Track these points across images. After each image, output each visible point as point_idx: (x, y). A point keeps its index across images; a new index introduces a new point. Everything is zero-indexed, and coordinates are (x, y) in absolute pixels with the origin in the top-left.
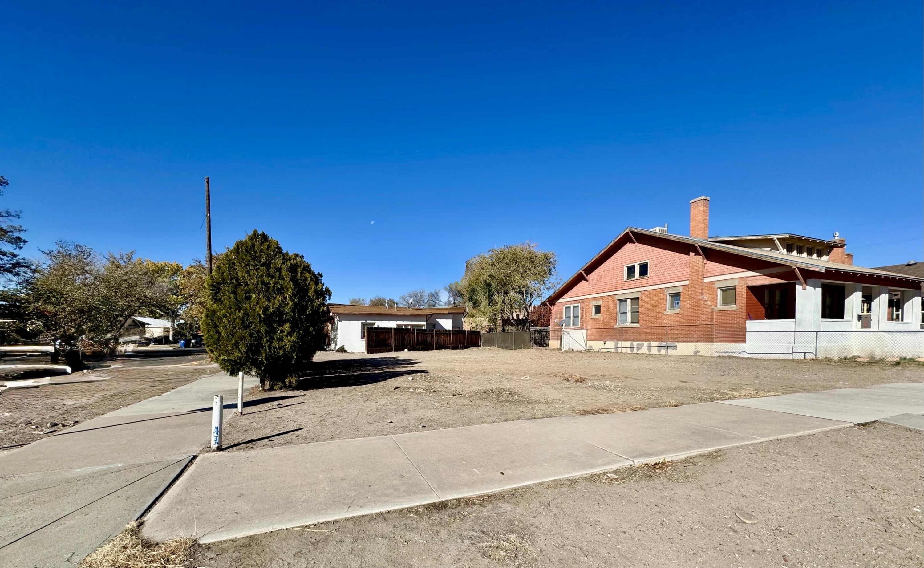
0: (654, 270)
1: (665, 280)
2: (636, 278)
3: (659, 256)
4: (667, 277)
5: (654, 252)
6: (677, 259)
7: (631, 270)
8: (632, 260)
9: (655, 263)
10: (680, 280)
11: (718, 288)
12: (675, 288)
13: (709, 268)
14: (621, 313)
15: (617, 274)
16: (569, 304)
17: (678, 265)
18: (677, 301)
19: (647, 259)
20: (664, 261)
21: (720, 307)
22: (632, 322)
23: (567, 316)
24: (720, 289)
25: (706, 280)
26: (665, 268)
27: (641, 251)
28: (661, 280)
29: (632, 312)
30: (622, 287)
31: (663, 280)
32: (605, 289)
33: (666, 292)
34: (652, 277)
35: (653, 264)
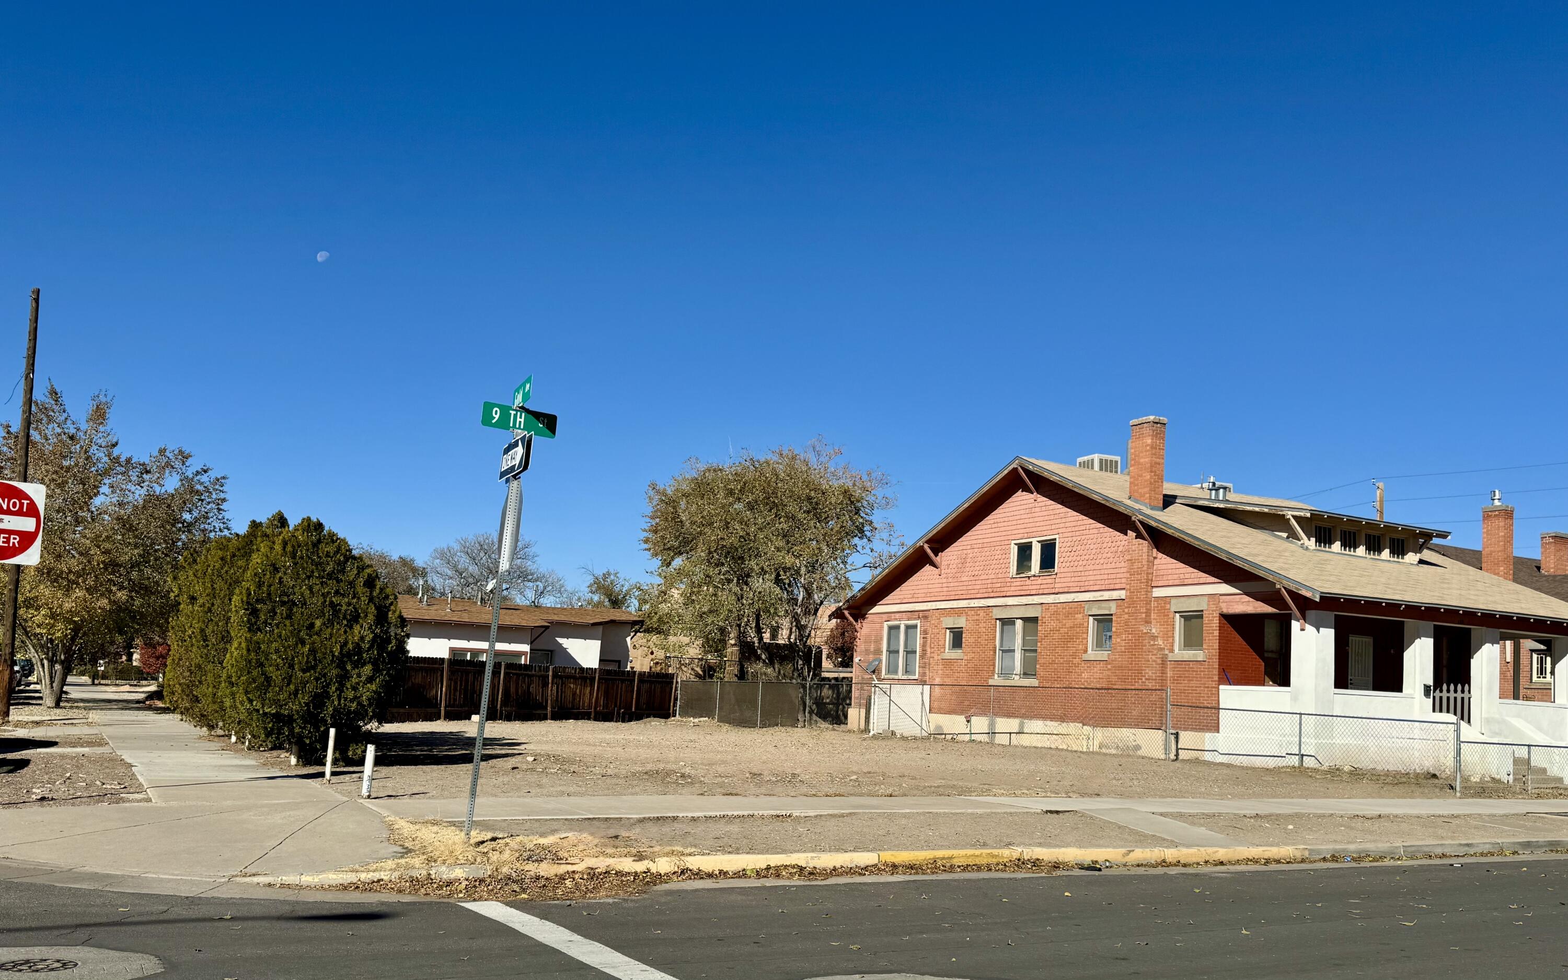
0: (1066, 559)
1: (1086, 583)
2: (1032, 573)
3: (1076, 529)
4: (1089, 578)
5: (1068, 520)
6: (1107, 540)
7: (1024, 551)
8: (1027, 530)
9: (1068, 544)
10: (1112, 587)
11: (1176, 612)
12: (1104, 604)
13: (1160, 567)
14: (1004, 651)
15: (996, 557)
16: (896, 619)
17: (1109, 555)
18: (1109, 634)
19: (1055, 532)
20: (1086, 541)
21: (1179, 653)
22: (1025, 674)
23: (892, 649)
24: (1178, 615)
25: (1157, 593)
26: (1087, 557)
27: (1045, 513)
28: (1079, 584)
29: (1024, 650)
30: (1006, 589)
31: (1082, 584)
32: (973, 592)
33: (1089, 610)
34: (1062, 575)
35: (1064, 544)
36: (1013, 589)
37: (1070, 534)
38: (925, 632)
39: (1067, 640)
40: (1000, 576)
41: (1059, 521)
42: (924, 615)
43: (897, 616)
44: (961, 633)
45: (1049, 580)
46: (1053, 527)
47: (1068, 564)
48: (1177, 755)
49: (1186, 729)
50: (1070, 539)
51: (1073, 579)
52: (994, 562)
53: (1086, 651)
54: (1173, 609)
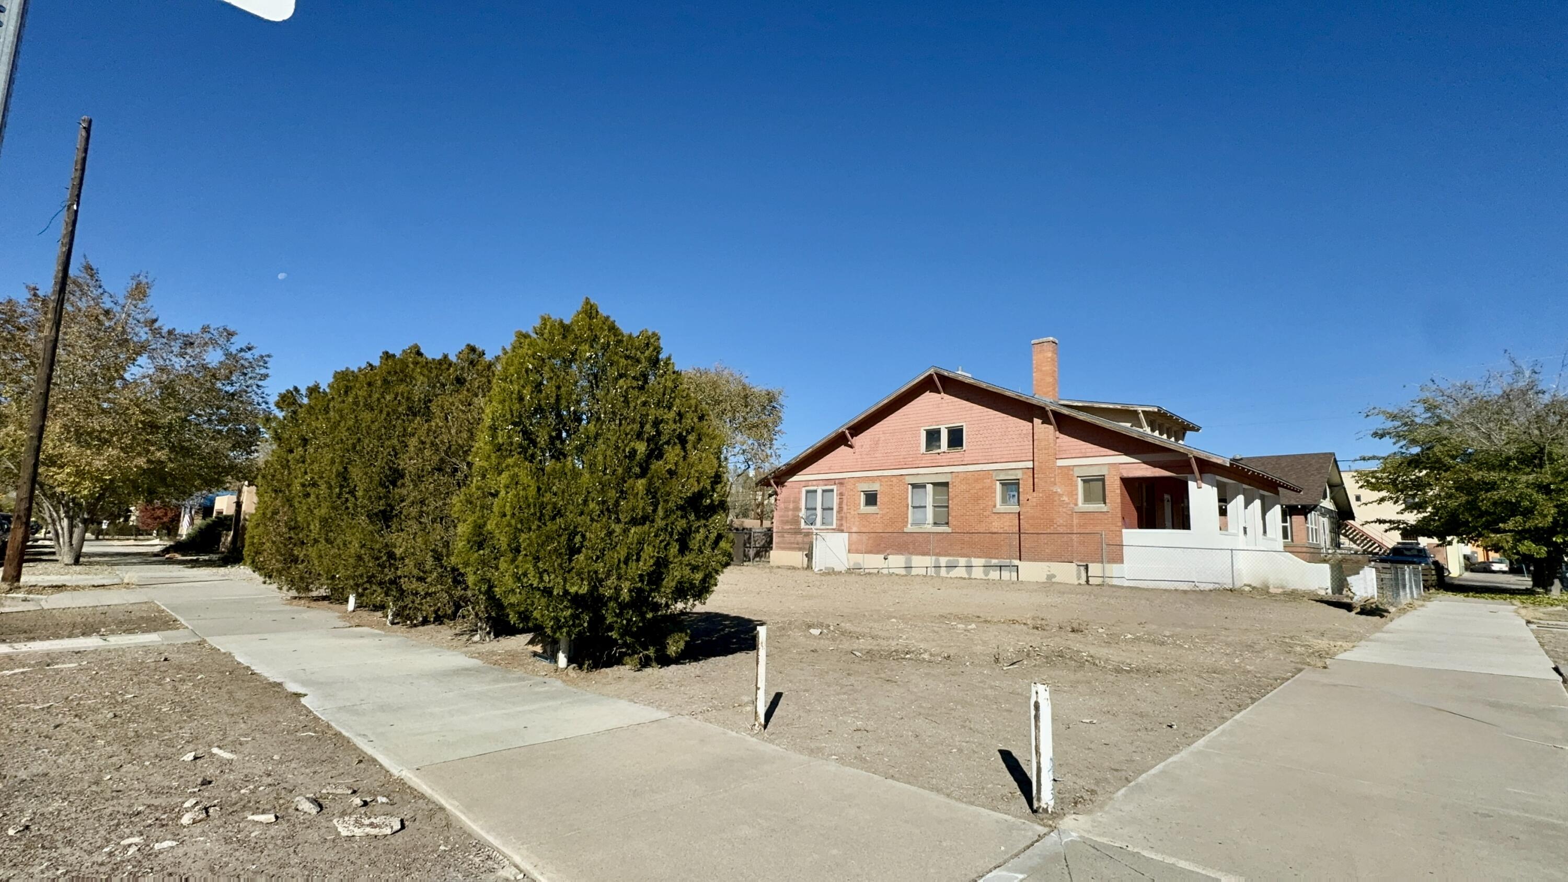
0: (973, 440)
1: (993, 458)
2: (941, 450)
3: (982, 418)
4: (996, 453)
5: (973, 412)
7: (933, 437)
8: (935, 421)
9: (976, 430)
10: (1018, 459)
11: (1078, 477)
13: (1062, 444)
14: (914, 507)
15: (907, 440)
16: (814, 486)
17: (1014, 436)
18: (1017, 494)
19: (962, 420)
20: (990, 427)
21: (1082, 506)
22: (935, 524)
23: (808, 507)
25: (1060, 463)
26: (993, 438)
27: (950, 408)
28: (985, 458)
29: (935, 506)
30: (918, 462)
32: (886, 465)
33: (996, 476)
34: (971, 451)
35: (971, 429)
36: (923, 462)
37: (974, 422)
38: (841, 494)
39: (976, 499)
40: (911, 453)
41: (965, 413)
42: (841, 482)
43: (814, 483)
44: (876, 494)
45: (958, 455)
46: (960, 417)
47: (972, 444)
48: (1087, 581)
49: (1093, 562)
50: (974, 426)
51: (978, 454)
52: (904, 443)
53: (995, 506)
54: (1075, 475)
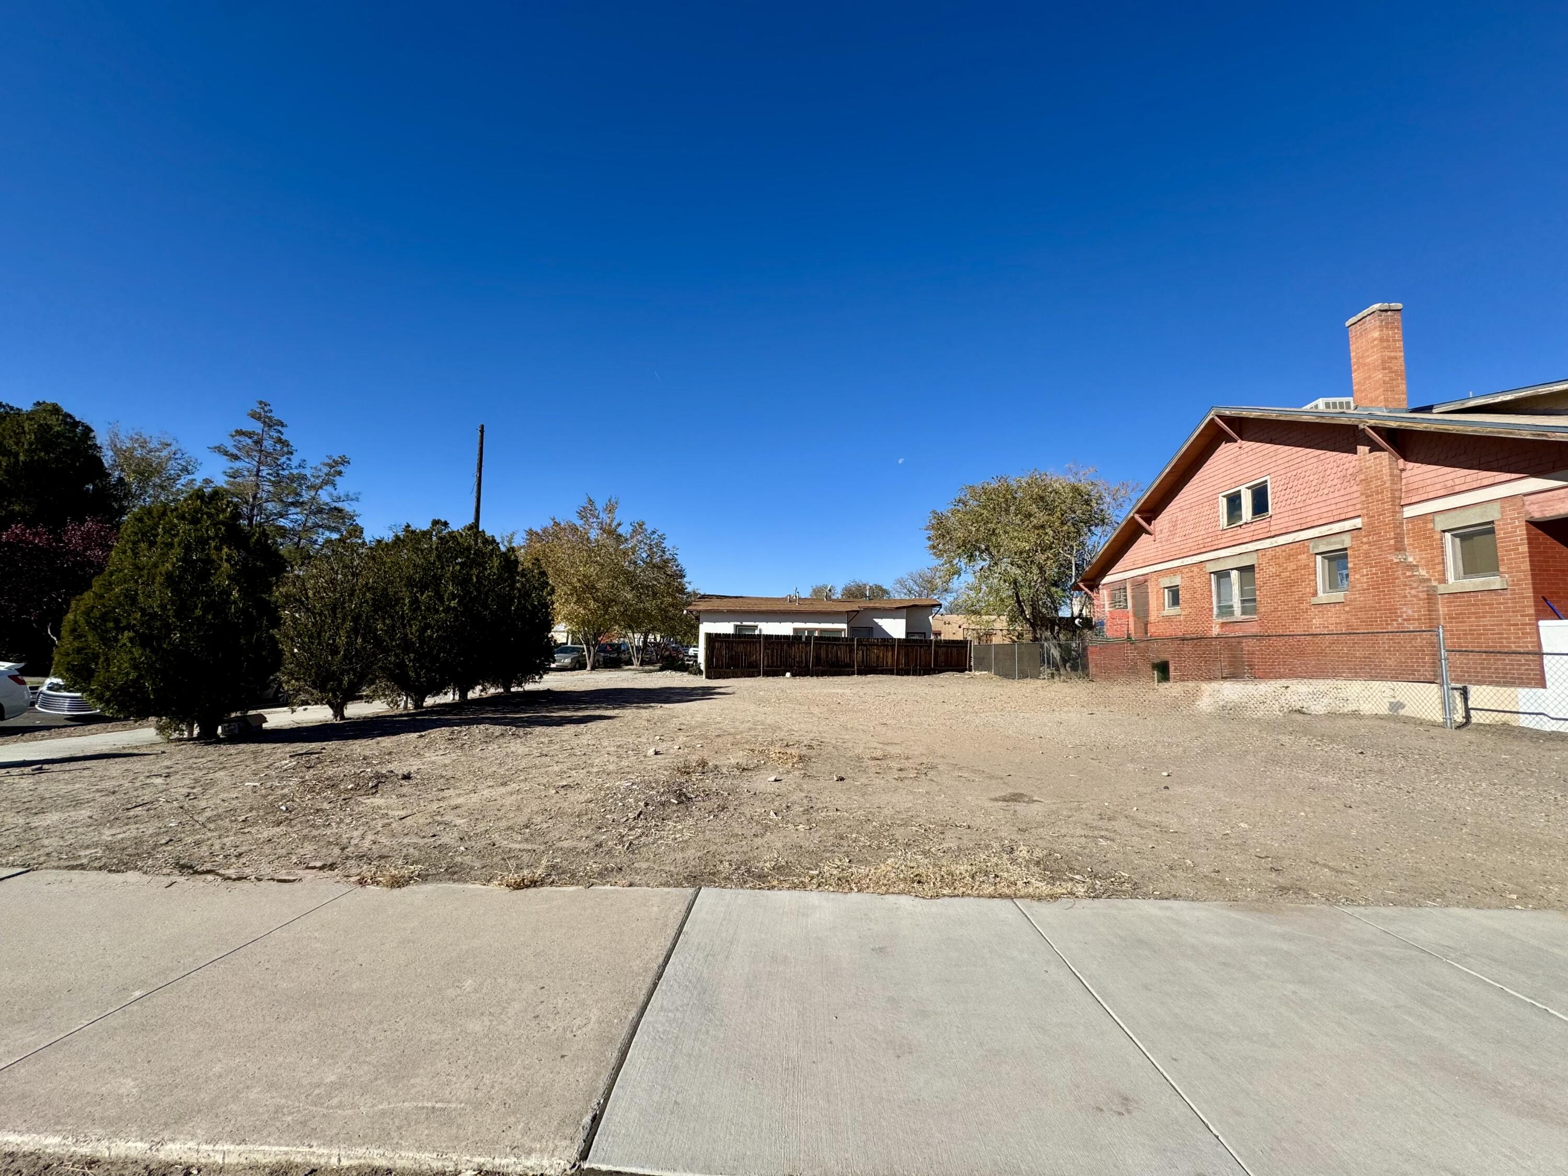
0: (1282, 499)
1: (1308, 519)
2: (1244, 521)
3: (1290, 464)
4: (1311, 513)
5: (1278, 457)
6: (1330, 466)
7: (1234, 501)
8: (1235, 480)
9: (1282, 483)
10: (1343, 517)
11: (1444, 531)
12: (1334, 539)
13: (1411, 480)
15: (1205, 514)
17: (1336, 481)
18: (1345, 572)
19: (1266, 473)
20: (1303, 474)
21: (1454, 581)
24: (1448, 535)
25: (1409, 512)
26: (1306, 491)
27: (1252, 458)
28: (1300, 522)
29: (1243, 601)
30: (1217, 542)
31: (1303, 521)
32: (1185, 550)
33: (1314, 548)
34: (1279, 516)
35: (1277, 484)
36: (1224, 540)
37: (1284, 471)
39: (1290, 584)
40: (1210, 530)
41: (1268, 461)
42: (1144, 579)
43: (1123, 581)
44: (1178, 590)
45: (1263, 524)
46: (1263, 469)
47: (1283, 504)
48: (1468, 717)
49: (1479, 683)
50: (1284, 477)
51: (1291, 518)
52: (1203, 519)
53: (1315, 594)
54: (1439, 528)
